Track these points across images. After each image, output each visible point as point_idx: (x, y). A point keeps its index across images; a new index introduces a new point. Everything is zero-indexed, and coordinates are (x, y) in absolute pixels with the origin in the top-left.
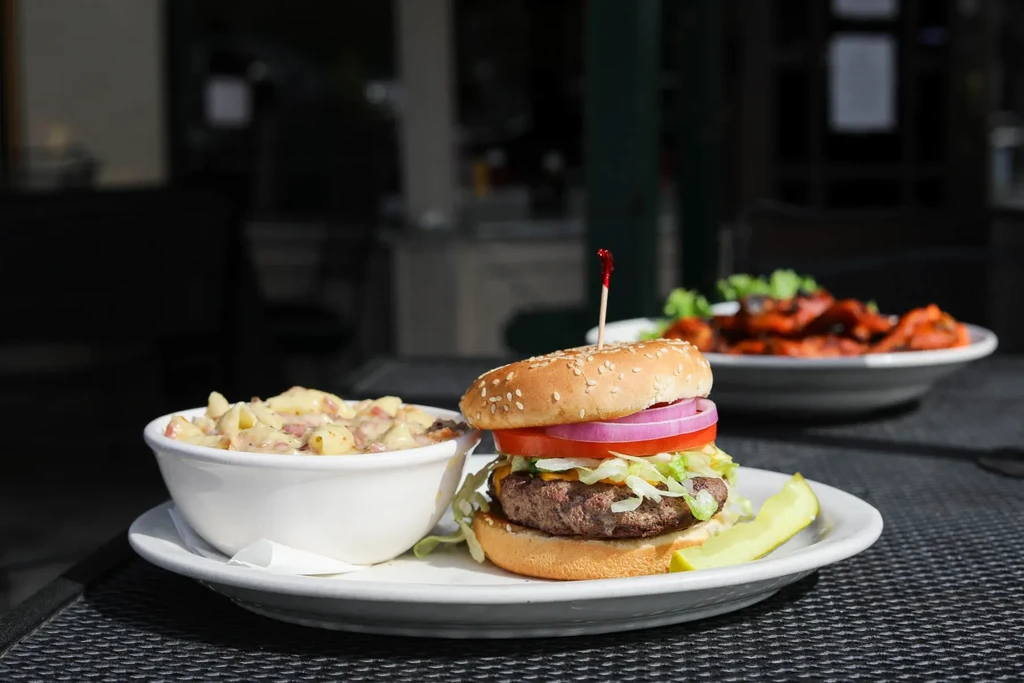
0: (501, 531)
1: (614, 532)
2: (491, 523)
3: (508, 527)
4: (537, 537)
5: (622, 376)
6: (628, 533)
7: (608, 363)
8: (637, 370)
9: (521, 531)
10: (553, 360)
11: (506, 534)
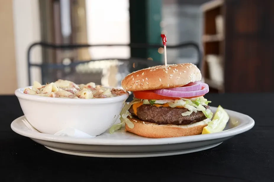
0: (141, 124)
1: (182, 122)
2: (136, 121)
3: (144, 123)
4: (154, 125)
5: (180, 74)
6: (187, 122)
7: (176, 69)
8: (185, 71)
9: (149, 123)
10: (157, 68)
11: (143, 125)
